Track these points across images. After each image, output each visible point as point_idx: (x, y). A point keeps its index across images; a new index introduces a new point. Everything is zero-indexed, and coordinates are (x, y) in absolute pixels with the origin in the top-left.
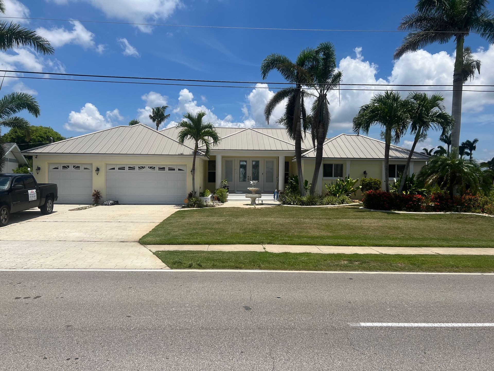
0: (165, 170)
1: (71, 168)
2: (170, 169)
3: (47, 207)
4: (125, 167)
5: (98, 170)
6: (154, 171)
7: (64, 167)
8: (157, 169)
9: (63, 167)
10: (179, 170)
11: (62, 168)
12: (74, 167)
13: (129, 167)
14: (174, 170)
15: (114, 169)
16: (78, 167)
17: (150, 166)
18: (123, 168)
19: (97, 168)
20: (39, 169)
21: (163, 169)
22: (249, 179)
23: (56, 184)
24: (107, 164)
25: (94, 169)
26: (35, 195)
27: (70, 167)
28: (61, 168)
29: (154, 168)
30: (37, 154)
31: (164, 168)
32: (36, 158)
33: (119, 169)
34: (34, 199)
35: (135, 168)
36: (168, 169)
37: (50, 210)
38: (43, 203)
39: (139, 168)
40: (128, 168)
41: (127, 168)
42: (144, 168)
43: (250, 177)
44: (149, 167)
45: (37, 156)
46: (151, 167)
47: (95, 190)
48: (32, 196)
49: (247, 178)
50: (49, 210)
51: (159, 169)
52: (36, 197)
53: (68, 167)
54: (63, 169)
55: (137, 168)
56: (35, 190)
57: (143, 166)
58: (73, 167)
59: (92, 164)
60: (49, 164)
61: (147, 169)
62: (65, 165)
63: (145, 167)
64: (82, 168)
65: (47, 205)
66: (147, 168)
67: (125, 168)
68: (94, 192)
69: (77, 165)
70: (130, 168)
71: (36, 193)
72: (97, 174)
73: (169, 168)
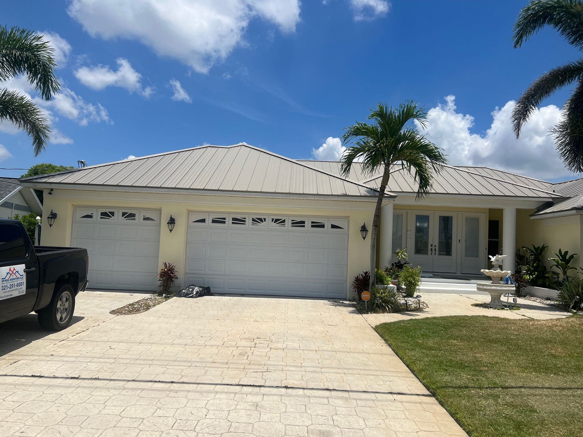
0: (304, 226)
1: (118, 215)
2: (315, 225)
3: (57, 310)
4: (225, 219)
5: (172, 221)
6: (283, 228)
7: (105, 215)
8: (288, 223)
9: (102, 214)
10: (333, 226)
11: (99, 216)
12: (124, 214)
13: (234, 219)
14: (323, 226)
15: (203, 221)
16: (131, 216)
17: (275, 218)
18: (220, 221)
19: (171, 218)
20: (53, 216)
21: (301, 224)
22: (433, 250)
23: (86, 250)
24: (189, 212)
25: (165, 220)
26: (20, 281)
27: (115, 214)
28: (97, 216)
29: (284, 221)
30: (52, 186)
31: (303, 222)
32: (50, 193)
33: (214, 221)
34: (16, 294)
35: (245, 221)
36: (310, 224)
37: (64, 316)
38: (45, 301)
39: (253, 220)
40: (231, 221)
41: (229, 221)
42: (262, 222)
43: (435, 246)
44: (273, 220)
45: (52, 190)
46: (277, 220)
47: (165, 264)
48: (12, 286)
49: (430, 248)
50: (61, 318)
51: (292, 223)
52: (24, 287)
53: (113, 214)
54: (101, 218)
55: (249, 221)
56: (21, 268)
57: (262, 217)
58: (121, 214)
59: (160, 210)
60: (76, 207)
61: (269, 224)
62: (107, 211)
63: (265, 219)
64: (139, 217)
65: (58, 306)
66: (269, 220)
67: (227, 221)
68: (163, 268)
69: (130, 212)
70: (237, 221)
71: (24, 274)
72: (171, 231)
73: (312, 222)
